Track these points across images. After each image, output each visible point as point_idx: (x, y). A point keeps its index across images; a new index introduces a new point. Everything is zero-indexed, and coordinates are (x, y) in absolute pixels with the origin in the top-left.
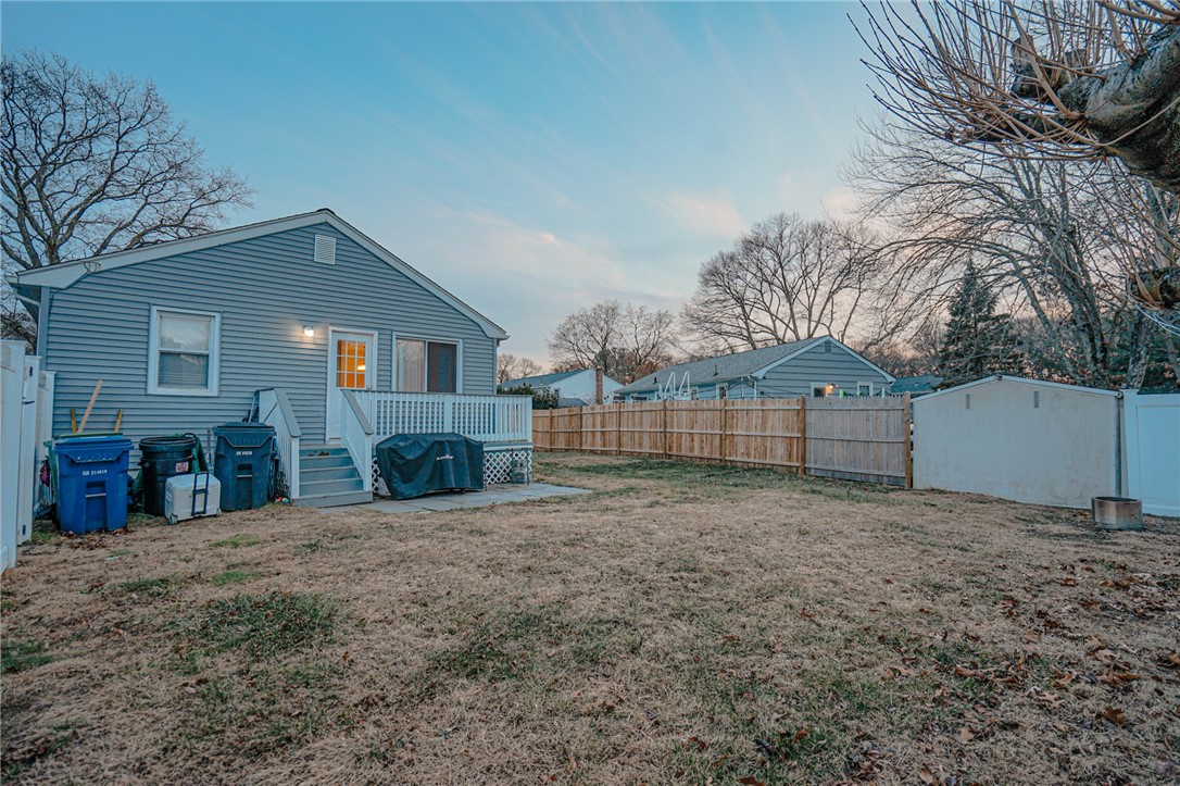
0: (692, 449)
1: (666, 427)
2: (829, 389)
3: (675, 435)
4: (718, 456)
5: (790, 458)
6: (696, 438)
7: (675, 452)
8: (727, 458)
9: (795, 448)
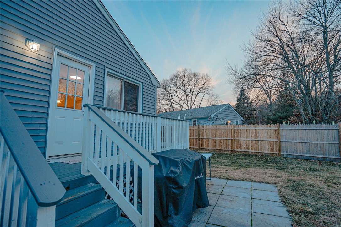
0: (215, 146)
1: (199, 136)
2: (229, 122)
3: (205, 140)
4: (230, 149)
5: (272, 150)
6: (217, 141)
7: (205, 147)
8: (236, 150)
9: (275, 146)
